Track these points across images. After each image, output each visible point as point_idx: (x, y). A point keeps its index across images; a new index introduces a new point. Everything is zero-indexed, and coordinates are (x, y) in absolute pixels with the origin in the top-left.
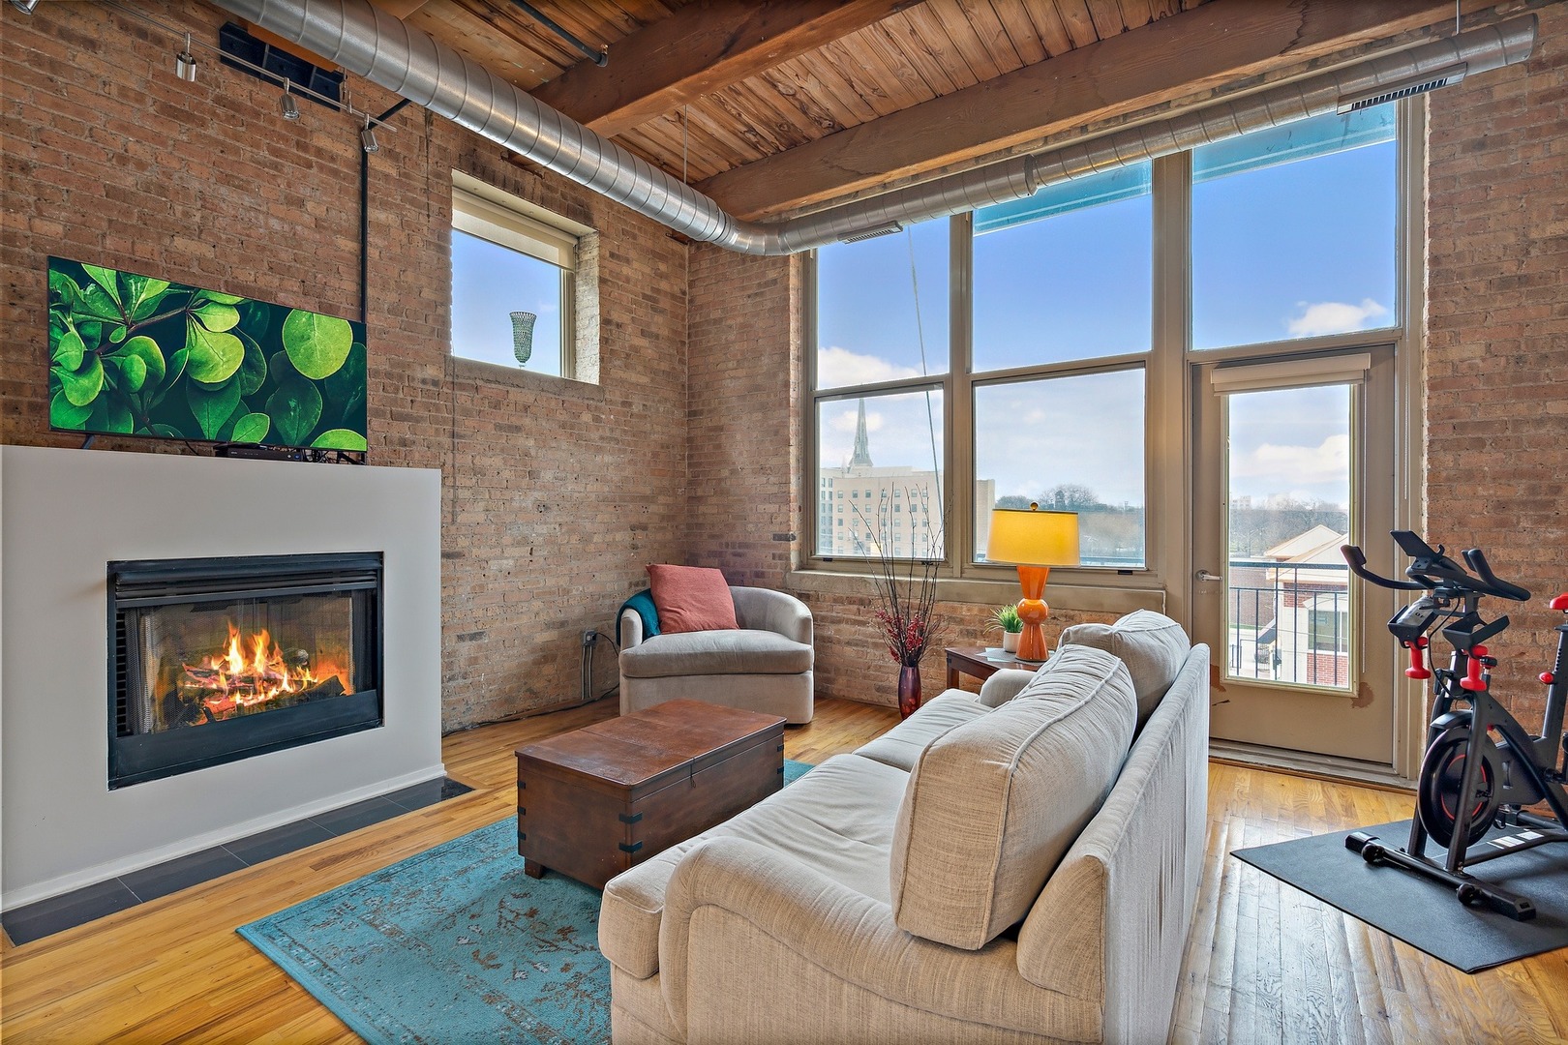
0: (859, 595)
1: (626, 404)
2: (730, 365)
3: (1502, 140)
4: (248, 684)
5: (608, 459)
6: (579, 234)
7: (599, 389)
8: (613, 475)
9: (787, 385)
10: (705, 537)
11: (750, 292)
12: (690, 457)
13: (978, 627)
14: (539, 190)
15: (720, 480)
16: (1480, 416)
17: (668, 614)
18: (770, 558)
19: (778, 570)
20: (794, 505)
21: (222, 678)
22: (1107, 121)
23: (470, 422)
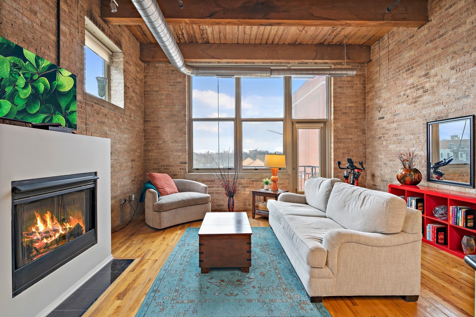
0: (211, 179)
1: (130, 116)
2: (162, 107)
3: (343, 87)
4: (47, 234)
5: (126, 136)
6: (112, 51)
7: (124, 110)
8: (127, 142)
9: (185, 115)
10: (152, 163)
11: (170, 84)
12: (145, 136)
13: (246, 185)
14: (109, 32)
15: (158, 145)
16: (340, 137)
17: (160, 190)
18: (179, 170)
19: (182, 173)
20: (187, 153)
21: (37, 234)
22: (277, 63)
23: (91, 119)
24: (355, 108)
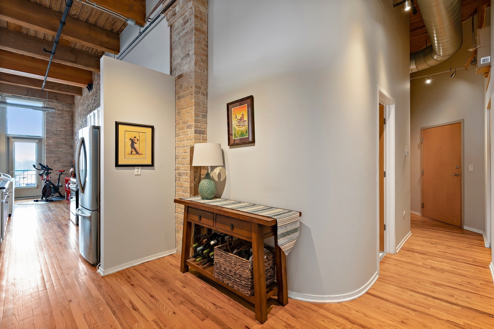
24: (64, 132)
